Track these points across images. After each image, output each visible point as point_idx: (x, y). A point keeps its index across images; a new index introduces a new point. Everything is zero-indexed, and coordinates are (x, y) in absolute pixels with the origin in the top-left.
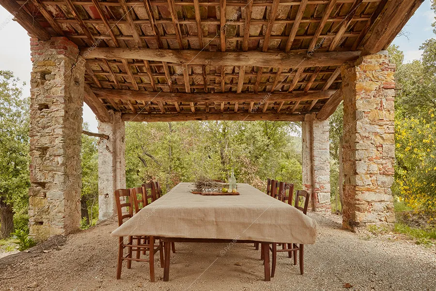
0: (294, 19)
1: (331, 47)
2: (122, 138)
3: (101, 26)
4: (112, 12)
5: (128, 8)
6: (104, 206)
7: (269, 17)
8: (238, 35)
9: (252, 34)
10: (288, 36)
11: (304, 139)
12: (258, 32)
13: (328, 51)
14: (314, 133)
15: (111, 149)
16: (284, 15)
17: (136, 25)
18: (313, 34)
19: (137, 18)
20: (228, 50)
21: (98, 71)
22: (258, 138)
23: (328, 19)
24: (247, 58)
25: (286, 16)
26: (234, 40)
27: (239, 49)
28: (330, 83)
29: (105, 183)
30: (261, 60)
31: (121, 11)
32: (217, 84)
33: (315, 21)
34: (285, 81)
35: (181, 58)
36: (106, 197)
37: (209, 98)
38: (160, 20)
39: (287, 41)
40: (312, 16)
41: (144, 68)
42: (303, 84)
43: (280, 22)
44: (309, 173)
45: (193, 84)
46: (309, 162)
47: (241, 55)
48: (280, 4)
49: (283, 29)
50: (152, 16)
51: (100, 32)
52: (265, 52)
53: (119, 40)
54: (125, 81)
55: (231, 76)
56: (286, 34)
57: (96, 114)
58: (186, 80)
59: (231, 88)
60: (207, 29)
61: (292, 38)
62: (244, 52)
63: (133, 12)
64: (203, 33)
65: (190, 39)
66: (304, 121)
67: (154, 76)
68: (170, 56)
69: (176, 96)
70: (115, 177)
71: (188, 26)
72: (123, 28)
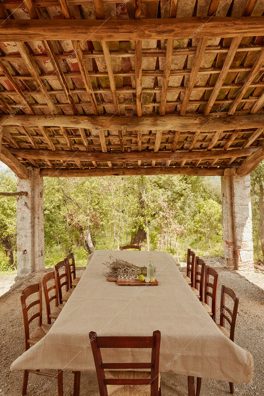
0: (213, 85)
1: (253, 109)
2: (41, 193)
3: (16, 96)
4: (27, 84)
5: (43, 81)
6: (23, 262)
7: (186, 84)
8: (154, 101)
9: (170, 99)
10: (207, 100)
11: (223, 194)
12: (176, 97)
13: (249, 113)
14: (235, 189)
15: (30, 205)
16: (202, 83)
17: (51, 95)
18: (233, 99)
19: (52, 89)
20: (145, 115)
21: (16, 134)
22: (176, 183)
23: (251, 85)
24: (164, 123)
25: (205, 83)
26: (151, 106)
27: (156, 114)
28: (251, 141)
29: (23, 239)
30: (179, 125)
31: (35, 83)
32: (134, 143)
33: (236, 87)
34: (204, 140)
35: (96, 124)
36: (24, 253)
37: (125, 157)
38: (74, 89)
39: (206, 106)
40: (233, 82)
41: (60, 132)
42: (222, 142)
43: (199, 89)
44: (230, 230)
45: (109, 144)
46: (229, 218)
47: (158, 120)
48: (199, 73)
49: (201, 95)
50: (66, 87)
51: (16, 101)
52: (182, 116)
53: (35, 108)
54: (42, 142)
55: (148, 137)
56: (205, 99)
57: (15, 172)
58: (103, 141)
59: (148, 147)
60: (123, 96)
61: (211, 103)
62: (161, 116)
63: (47, 84)
64: (119, 100)
65: (105, 106)
66: (223, 175)
67: (70, 137)
68: (85, 122)
69: (92, 156)
70: (33, 233)
71: (102, 94)
72: (38, 97)
